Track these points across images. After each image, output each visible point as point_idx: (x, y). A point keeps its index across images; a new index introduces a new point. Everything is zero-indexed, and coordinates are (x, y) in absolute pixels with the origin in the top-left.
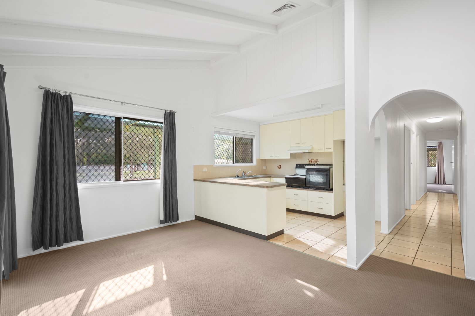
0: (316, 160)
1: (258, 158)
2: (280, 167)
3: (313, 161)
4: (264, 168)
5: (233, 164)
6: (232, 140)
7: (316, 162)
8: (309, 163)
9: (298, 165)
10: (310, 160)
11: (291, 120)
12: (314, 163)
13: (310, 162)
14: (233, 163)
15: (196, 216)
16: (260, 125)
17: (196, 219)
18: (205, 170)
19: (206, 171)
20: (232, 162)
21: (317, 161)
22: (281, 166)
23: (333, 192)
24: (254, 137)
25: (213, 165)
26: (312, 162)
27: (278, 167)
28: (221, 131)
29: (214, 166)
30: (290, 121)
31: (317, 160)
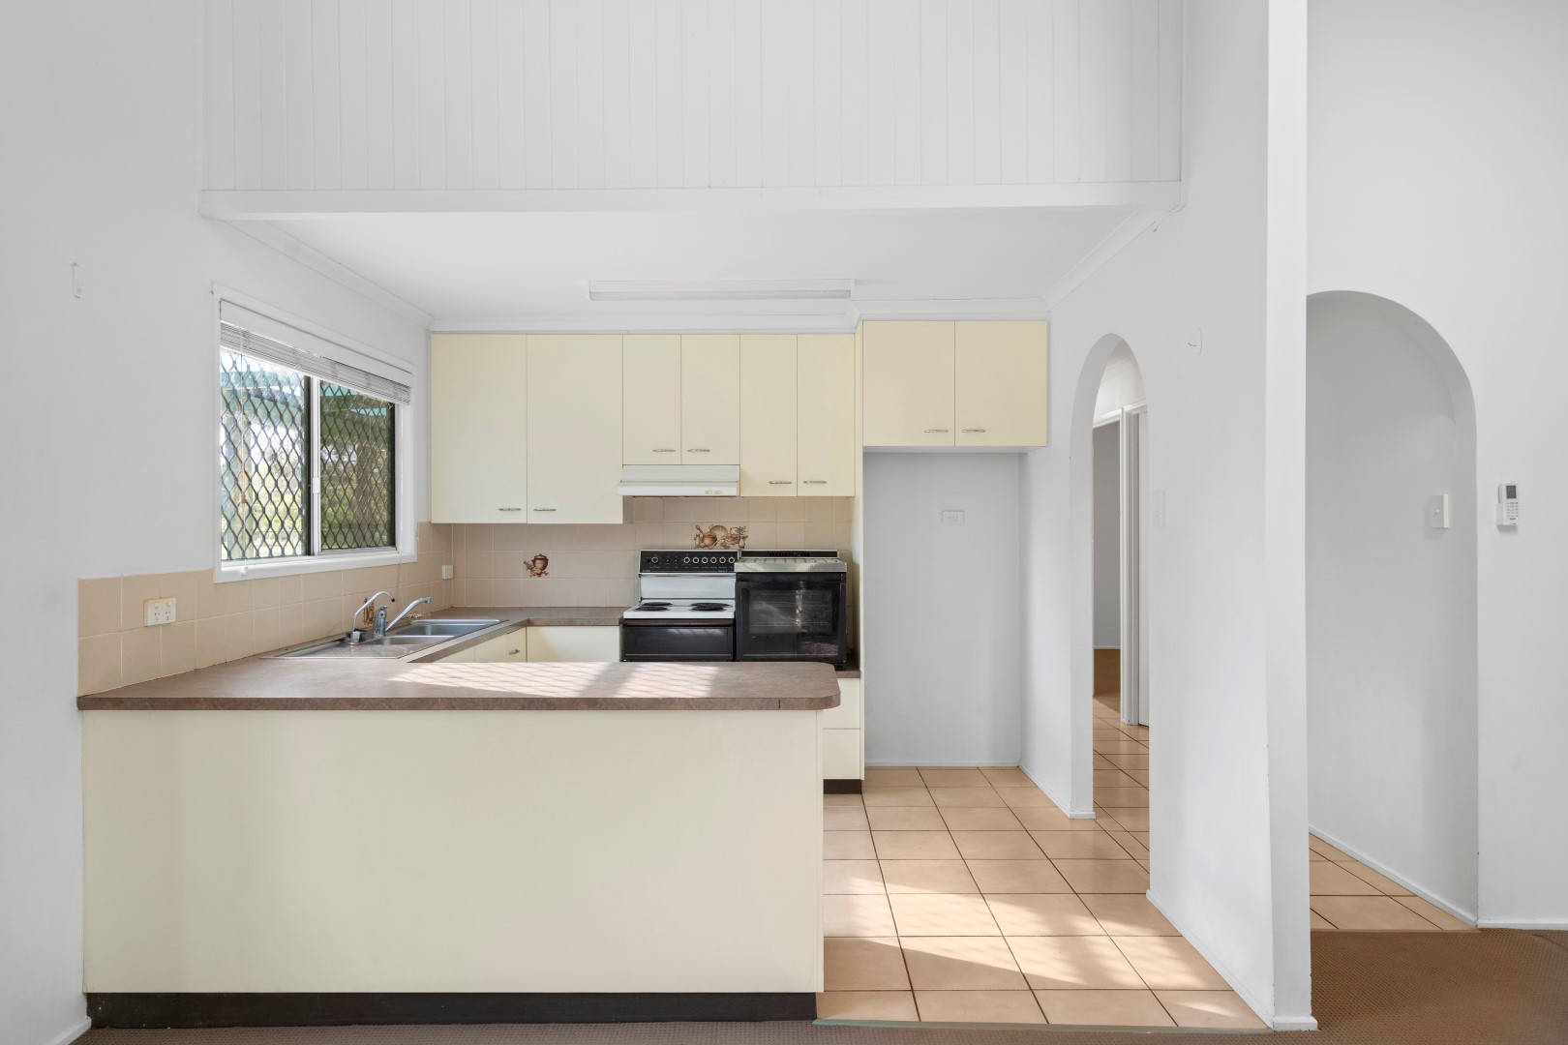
0: (734, 532)
1: (424, 520)
2: (540, 565)
3: (720, 534)
4: (446, 572)
5: (308, 560)
6: (302, 403)
7: (736, 539)
8: (698, 546)
9: (652, 554)
10: (706, 530)
11: (628, 333)
12: (726, 547)
13: (707, 541)
14: (308, 552)
15: (93, 1000)
16: (429, 334)
17: (98, 1024)
18: (162, 612)
19: (173, 619)
20: (299, 550)
21: (739, 535)
22: (545, 561)
23: (859, 677)
24: (404, 396)
25: (211, 573)
26: (714, 539)
27: (530, 568)
28: (261, 330)
29: (218, 580)
30: (622, 333)
31: (740, 530)
